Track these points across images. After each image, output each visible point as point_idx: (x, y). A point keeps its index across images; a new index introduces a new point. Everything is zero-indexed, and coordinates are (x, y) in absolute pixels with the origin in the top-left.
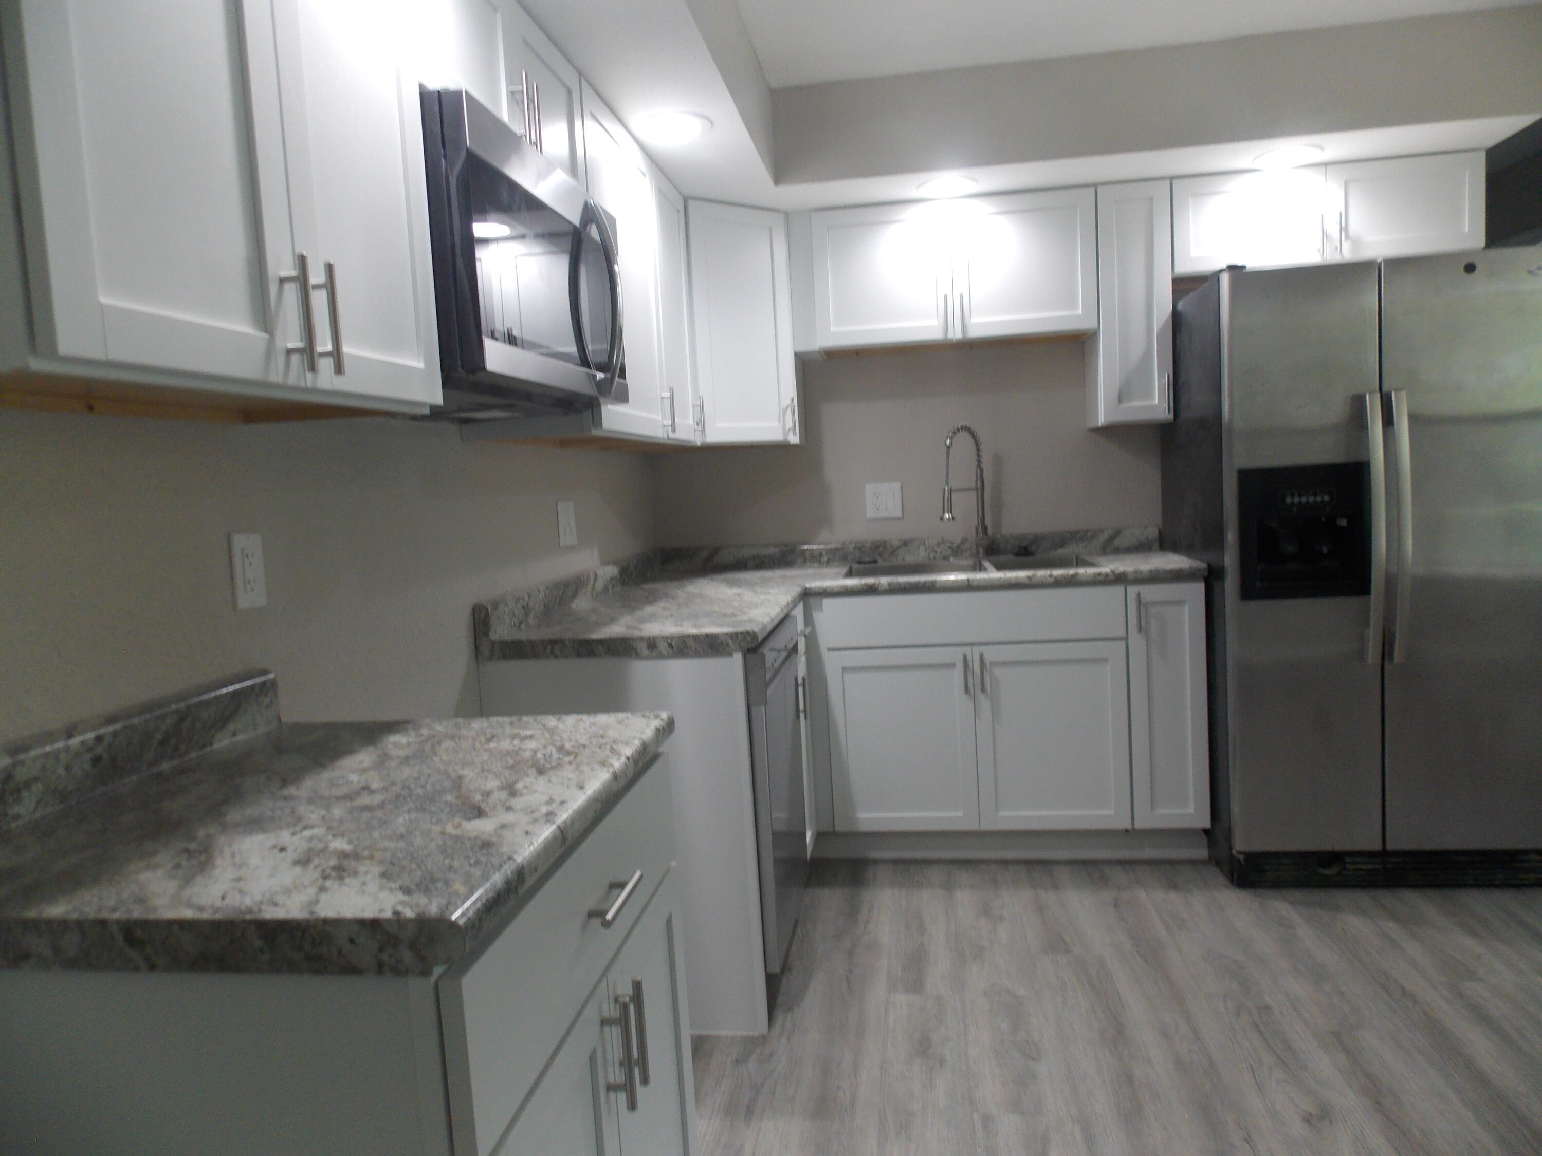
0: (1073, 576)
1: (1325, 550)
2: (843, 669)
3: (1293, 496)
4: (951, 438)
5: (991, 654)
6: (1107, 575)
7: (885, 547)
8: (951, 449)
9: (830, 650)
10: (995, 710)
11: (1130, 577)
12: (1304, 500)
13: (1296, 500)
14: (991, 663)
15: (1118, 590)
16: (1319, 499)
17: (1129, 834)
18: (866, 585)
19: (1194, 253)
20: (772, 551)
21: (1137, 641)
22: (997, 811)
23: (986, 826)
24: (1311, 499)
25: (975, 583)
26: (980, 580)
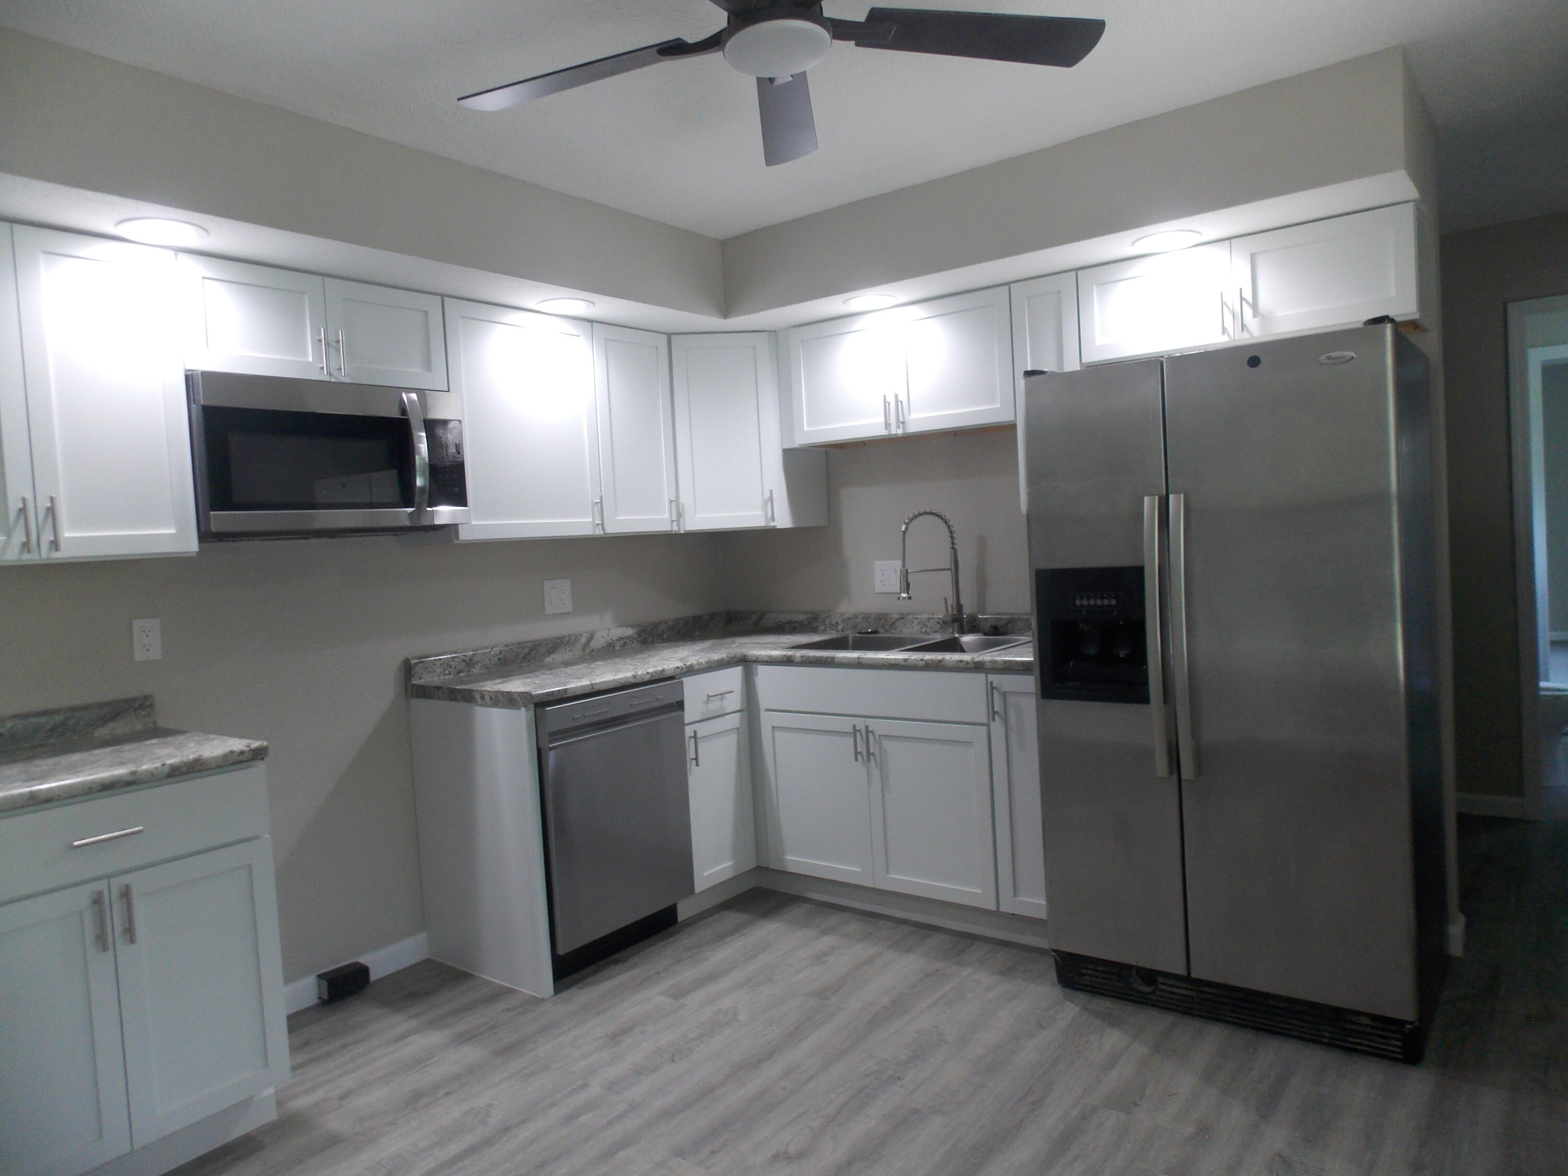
0: (940, 661)
1: (1122, 655)
2: (773, 727)
3: (1082, 599)
4: (907, 524)
5: (879, 727)
6: (968, 663)
7: (886, 619)
8: (906, 533)
9: (767, 710)
10: (884, 778)
11: (988, 666)
12: (1092, 602)
13: (1085, 602)
14: (880, 736)
15: (980, 678)
16: (1106, 602)
17: (997, 914)
18: (785, 656)
19: (1099, 341)
20: (802, 617)
21: (997, 727)
22: (888, 873)
23: (879, 886)
24: (1099, 602)
25: (864, 661)
26: (868, 659)
